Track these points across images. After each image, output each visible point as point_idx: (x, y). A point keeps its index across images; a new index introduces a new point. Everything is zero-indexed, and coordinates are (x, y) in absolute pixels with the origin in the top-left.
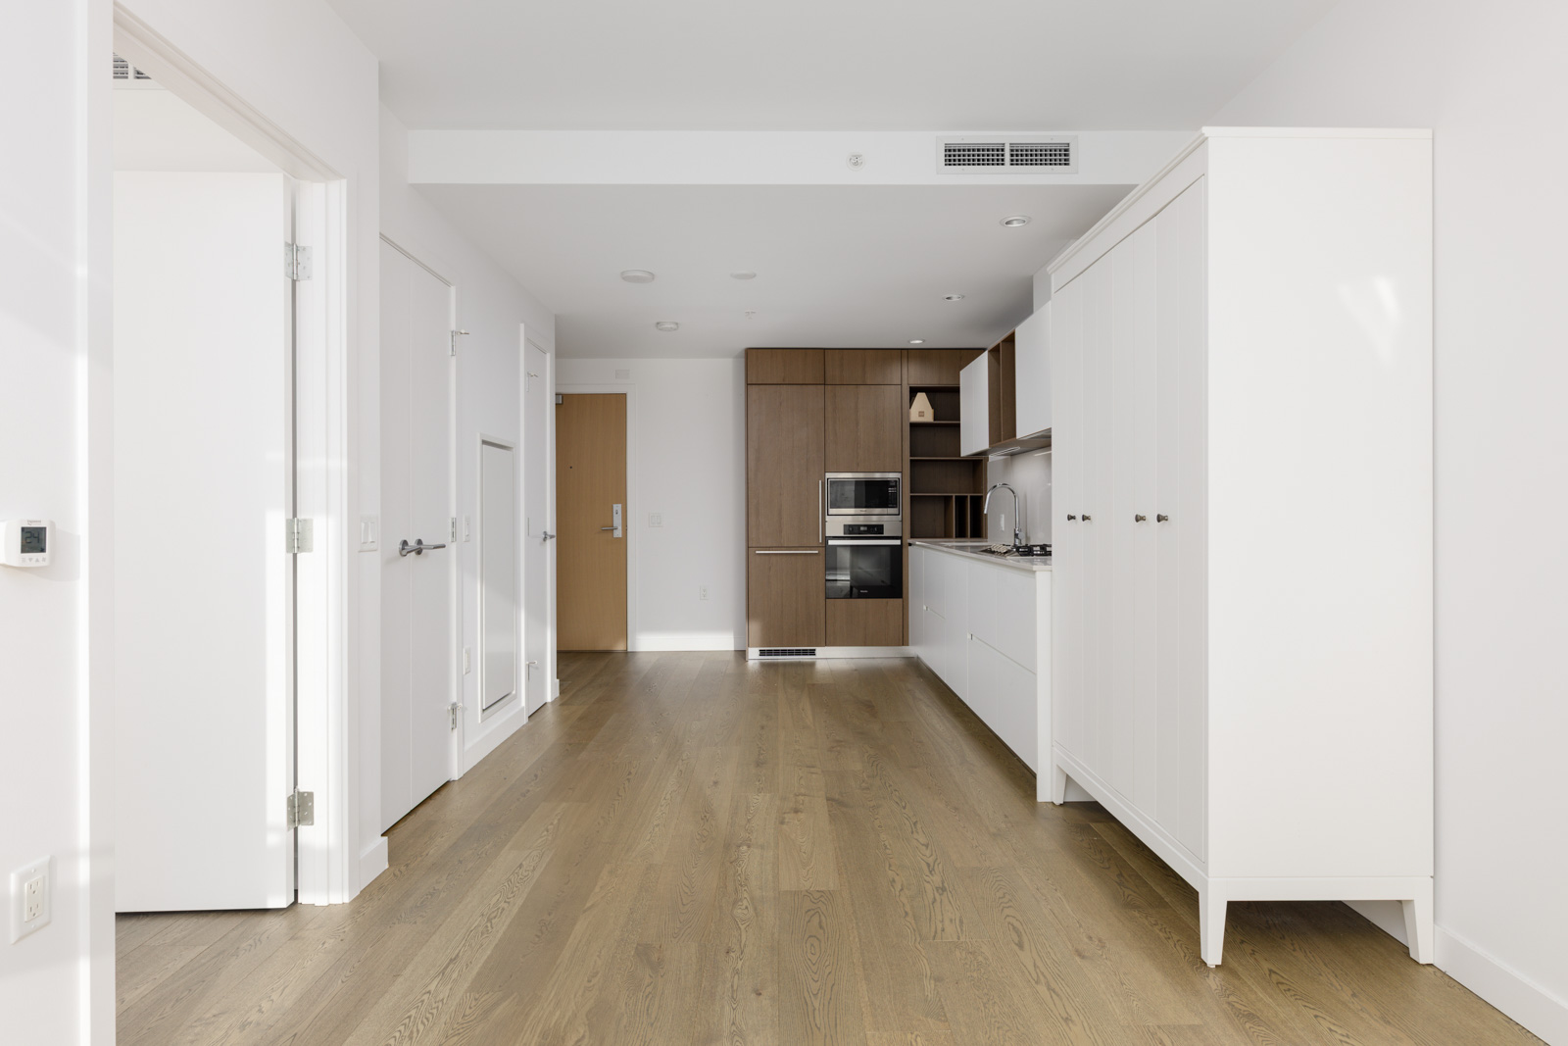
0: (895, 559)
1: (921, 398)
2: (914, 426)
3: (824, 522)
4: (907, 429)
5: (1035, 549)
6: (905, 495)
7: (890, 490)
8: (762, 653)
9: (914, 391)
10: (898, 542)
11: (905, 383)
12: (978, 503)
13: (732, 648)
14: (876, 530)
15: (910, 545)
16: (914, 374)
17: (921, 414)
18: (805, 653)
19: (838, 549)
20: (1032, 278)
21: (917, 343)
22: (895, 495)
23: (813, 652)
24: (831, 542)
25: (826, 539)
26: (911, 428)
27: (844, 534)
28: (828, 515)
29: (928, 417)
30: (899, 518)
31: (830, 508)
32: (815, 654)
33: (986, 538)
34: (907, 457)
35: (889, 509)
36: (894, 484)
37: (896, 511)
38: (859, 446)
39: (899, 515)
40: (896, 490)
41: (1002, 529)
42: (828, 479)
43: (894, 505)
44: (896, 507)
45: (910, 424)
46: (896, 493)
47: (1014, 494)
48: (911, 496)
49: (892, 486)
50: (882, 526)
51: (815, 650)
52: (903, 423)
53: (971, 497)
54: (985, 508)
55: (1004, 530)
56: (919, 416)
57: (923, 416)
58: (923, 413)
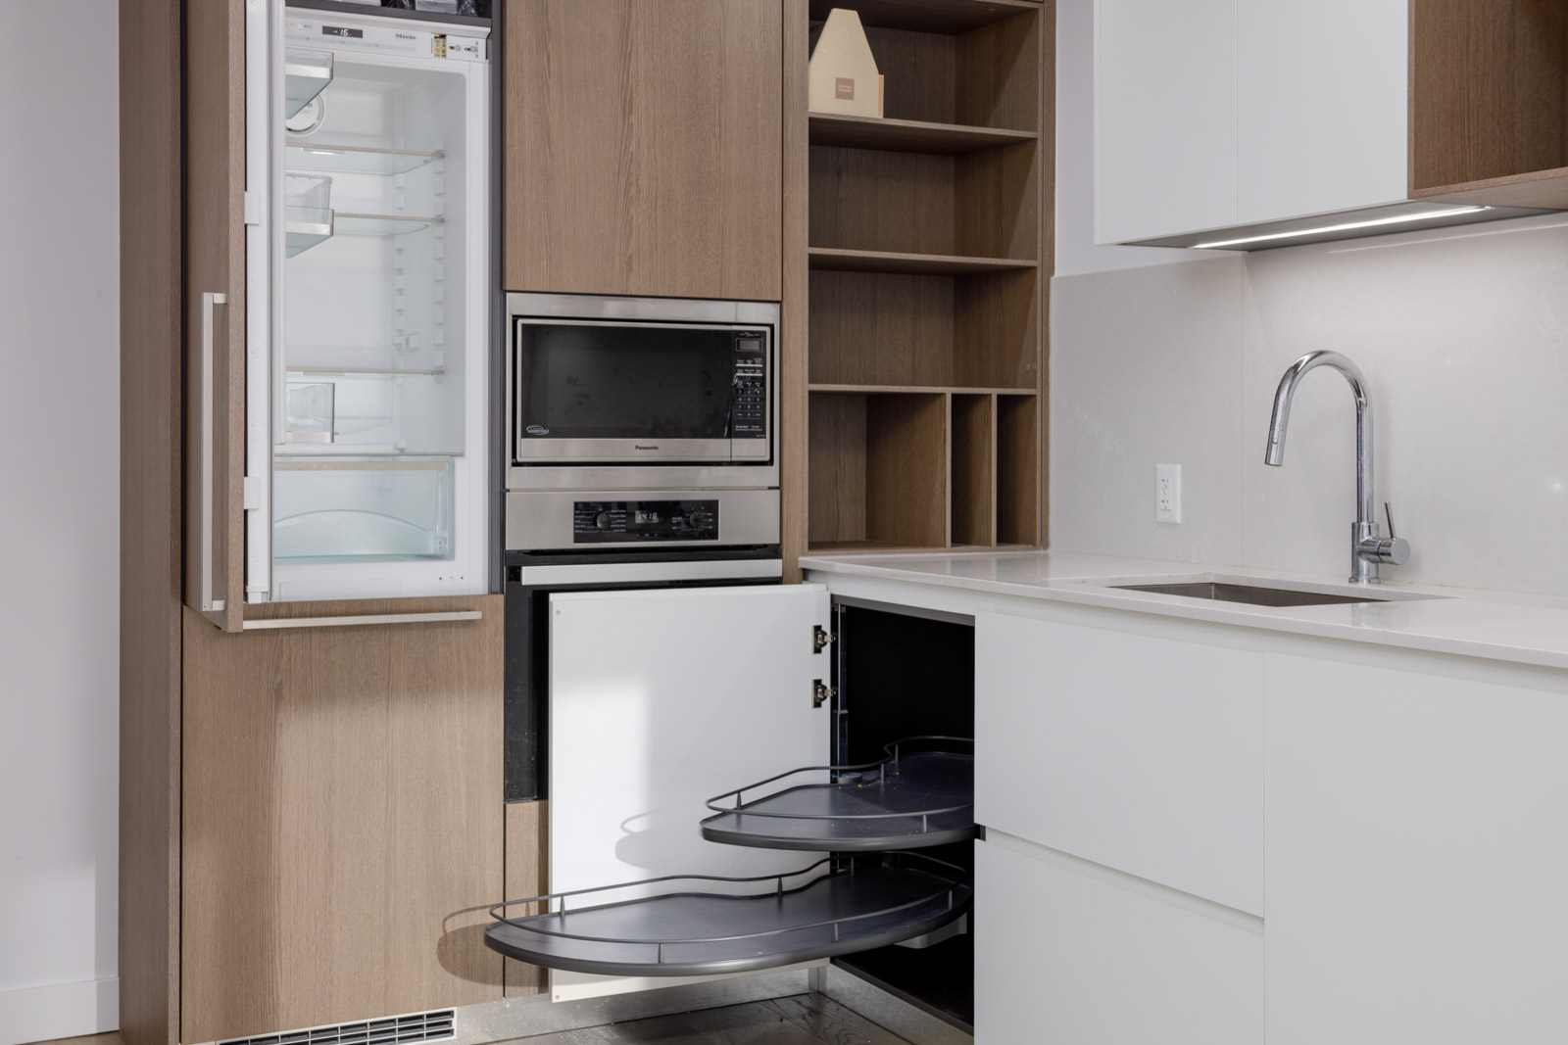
1: (843, 26)
2: (823, 131)
4: (801, 141)
6: (792, 385)
7: (745, 369)
9: (822, 3)
18: (409, 1028)
22: (757, 389)
23: (442, 1024)
24: (529, 574)
25: (513, 564)
26: (811, 142)
27: (576, 541)
28: (516, 464)
29: (866, 102)
30: (770, 475)
31: (525, 435)
32: (450, 1032)
33: (1050, 551)
34: (801, 250)
35: (735, 441)
36: (754, 346)
37: (757, 448)
38: (633, 191)
39: (770, 462)
40: (763, 370)
41: (1162, 517)
42: (515, 318)
43: (756, 426)
44: (762, 434)
45: (811, 120)
46: (764, 378)
47: (1358, 393)
48: (812, 394)
49: (749, 356)
50: (712, 506)
51: (454, 1020)
52: (789, 117)
53: (1000, 397)
54: (1046, 441)
55: (1178, 520)
56: (839, 95)
57: (850, 96)
58: (850, 82)
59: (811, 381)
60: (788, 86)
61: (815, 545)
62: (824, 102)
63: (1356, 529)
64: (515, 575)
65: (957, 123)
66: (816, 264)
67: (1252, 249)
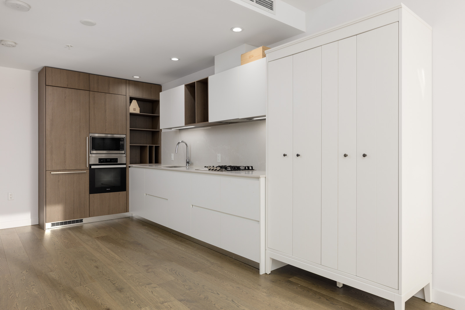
0: (123, 174)
1: (134, 102)
2: (132, 115)
3: (89, 157)
4: (129, 116)
5: (240, 167)
6: (127, 144)
7: (121, 143)
8: (53, 225)
9: (131, 99)
10: (125, 166)
11: (128, 95)
12: (158, 149)
13: (30, 224)
14: (114, 161)
15: (130, 167)
16: (131, 92)
17: (134, 109)
18: (77, 221)
19: (96, 170)
20: (214, 57)
21: (136, 78)
22: (123, 145)
23: (81, 221)
24: (92, 167)
25: (90, 165)
26: (130, 115)
27: (99, 163)
28: (91, 154)
29: (137, 111)
30: (125, 155)
31: (92, 150)
32: (83, 222)
33: (161, 164)
34: (129, 128)
35: (120, 151)
36: (122, 140)
37: (123, 152)
38: (106, 121)
39: (125, 154)
40: (124, 143)
41: (172, 160)
42: (91, 136)
43: (123, 149)
44: (124, 150)
45: (130, 113)
46: (124, 144)
47: (186, 145)
48: (130, 145)
49: (121, 141)
50: (117, 159)
51: (83, 220)
52: (127, 113)
53: (155, 146)
54: (161, 151)
55: (173, 160)
56: (134, 110)
57: (135, 110)
58: (135, 109)
59: (130, 144)
60: (127, 109)
61: (130, 164)
62: (132, 111)
63: (187, 160)
64: (90, 167)
65: (152, 114)
66: (130, 130)
67: (179, 129)
